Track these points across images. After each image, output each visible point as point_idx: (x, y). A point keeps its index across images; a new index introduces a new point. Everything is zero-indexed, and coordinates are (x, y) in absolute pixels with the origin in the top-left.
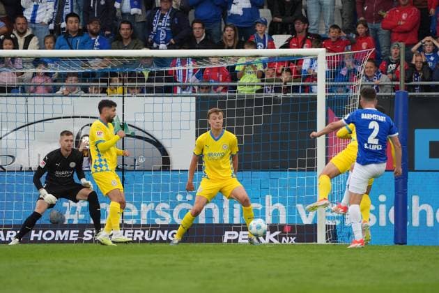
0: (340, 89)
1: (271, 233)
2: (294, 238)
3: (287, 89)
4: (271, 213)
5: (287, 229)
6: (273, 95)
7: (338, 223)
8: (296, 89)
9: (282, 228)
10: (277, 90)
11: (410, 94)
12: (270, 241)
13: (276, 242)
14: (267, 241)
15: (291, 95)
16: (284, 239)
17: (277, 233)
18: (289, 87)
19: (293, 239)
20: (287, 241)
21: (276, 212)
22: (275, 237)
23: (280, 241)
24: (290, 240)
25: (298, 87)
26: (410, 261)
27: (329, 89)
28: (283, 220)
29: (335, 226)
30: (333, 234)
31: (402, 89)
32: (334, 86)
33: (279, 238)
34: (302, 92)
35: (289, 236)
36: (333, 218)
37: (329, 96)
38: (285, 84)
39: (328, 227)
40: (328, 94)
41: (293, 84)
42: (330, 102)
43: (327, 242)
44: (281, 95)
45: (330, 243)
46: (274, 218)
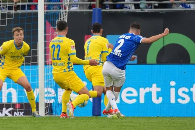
0: (55, 7)
1: (7, 109)
2: (23, 112)
3: (17, 8)
4: (6, 95)
5: (18, 107)
6: (7, 11)
7: (52, 101)
8: (23, 7)
9: (14, 105)
10: (10, 8)
11: (103, 10)
12: (6, 115)
13: (10, 115)
14: (3, 115)
15: (20, 11)
16: (15, 113)
17: (11, 109)
18: (18, 6)
19: (22, 113)
20: (18, 115)
21: (9, 95)
22: (9, 112)
23: (13, 114)
24: (20, 114)
25: (25, 6)
26: (103, 127)
27: (48, 7)
28: (15, 100)
29: (51, 104)
30: (50, 109)
31: (97, 7)
32: (51, 5)
33: (12, 112)
34: (28, 9)
35: (19, 111)
36: (49, 98)
37: (46, 12)
38: (16, 3)
39: (46, 104)
40: (46, 11)
41: (21, 4)
42: (47, 17)
43: (46, 115)
44: (13, 12)
45: (48, 116)
46: (8, 99)
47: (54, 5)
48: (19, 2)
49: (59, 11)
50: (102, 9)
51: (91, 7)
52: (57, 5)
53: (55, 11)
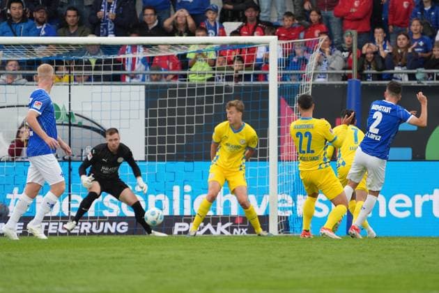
0: (293, 77)
1: (223, 224)
2: (246, 229)
3: (239, 78)
4: (222, 205)
5: (239, 221)
6: (224, 83)
7: (289, 213)
8: (247, 77)
9: (233, 219)
10: (229, 78)
11: (362, 82)
12: (222, 233)
13: (227, 233)
14: (218, 233)
15: (242, 83)
16: (235, 230)
17: (229, 224)
18: (241, 76)
19: (244, 231)
20: (239, 233)
21: (227, 203)
22: (227, 229)
23: (232, 232)
24: (241, 231)
25: (250, 75)
26: (362, 252)
27: (283, 78)
28: (235, 211)
29: (287, 217)
30: (285, 225)
31: (355, 78)
32: (288, 74)
33: (231, 229)
34: (254, 81)
35: (241, 227)
36: (284, 209)
37: (281, 85)
38: (237, 72)
39: (280, 218)
40: (280, 83)
41: (244, 72)
42: (282, 91)
43: (280, 233)
44: (232, 84)
45: (282, 234)
46: (225, 209)
47: (292, 74)
48: (242, 70)
49: (299, 82)
50: (362, 80)
51: (345, 77)
52: (297, 74)
53: (294, 83)
